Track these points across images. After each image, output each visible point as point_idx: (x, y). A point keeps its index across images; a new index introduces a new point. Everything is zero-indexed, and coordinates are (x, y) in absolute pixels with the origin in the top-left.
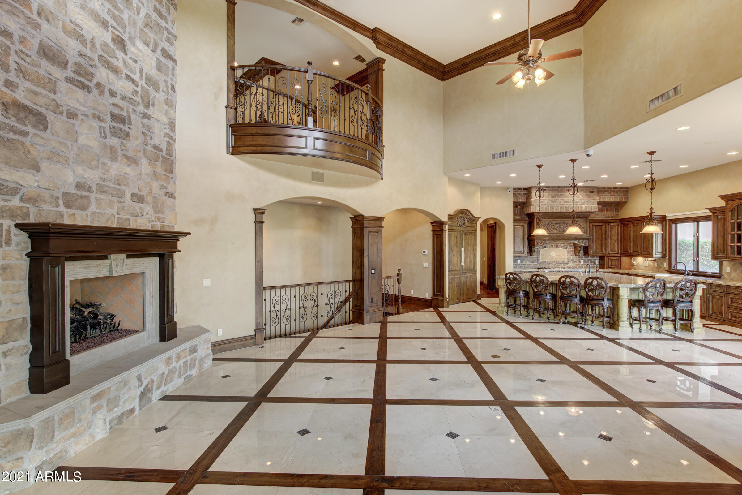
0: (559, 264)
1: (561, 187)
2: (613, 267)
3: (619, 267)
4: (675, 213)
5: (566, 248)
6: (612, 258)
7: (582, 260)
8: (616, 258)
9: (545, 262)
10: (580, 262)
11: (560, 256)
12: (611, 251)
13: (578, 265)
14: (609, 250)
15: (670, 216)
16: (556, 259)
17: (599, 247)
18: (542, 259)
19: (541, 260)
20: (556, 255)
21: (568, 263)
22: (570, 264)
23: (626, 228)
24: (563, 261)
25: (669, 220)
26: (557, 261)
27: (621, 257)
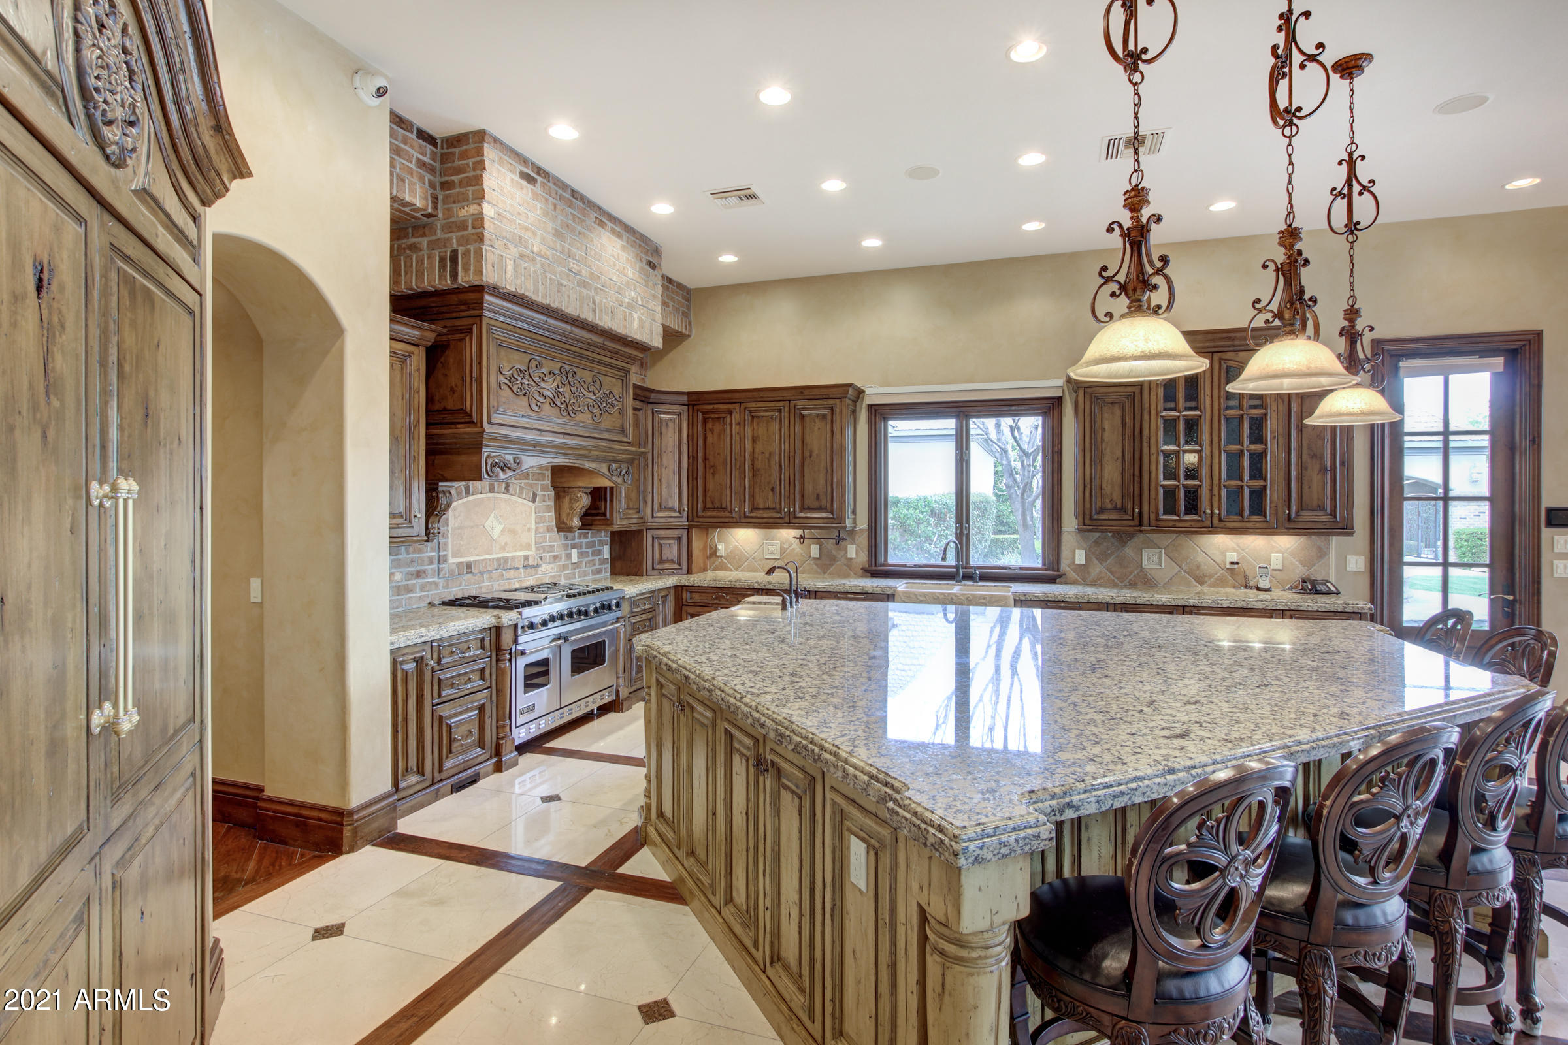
0: (512, 573)
1: (582, 198)
2: (667, 566)
3: (685, 567)
4: (889, 385)
5: (534, 500)
6: (662, 533)
7: (574, 546)
8: (675, 533)
9: (469, 566)
10: (569, 556)
11: (513, 532)
12: (661, 508)
13: (564, 567)
14: (656, 506)
15: (876, 393)
16: (503, 549)
17: (634, 495)
18: (454, 556)
19: (451, 560)
20: (503, 531)
21: (538, 566)
22: (544, 567)
23: (718, 427)
24: (526, 558)
25: (870, 407)
26: (506, 560)
27: (689, 529)
